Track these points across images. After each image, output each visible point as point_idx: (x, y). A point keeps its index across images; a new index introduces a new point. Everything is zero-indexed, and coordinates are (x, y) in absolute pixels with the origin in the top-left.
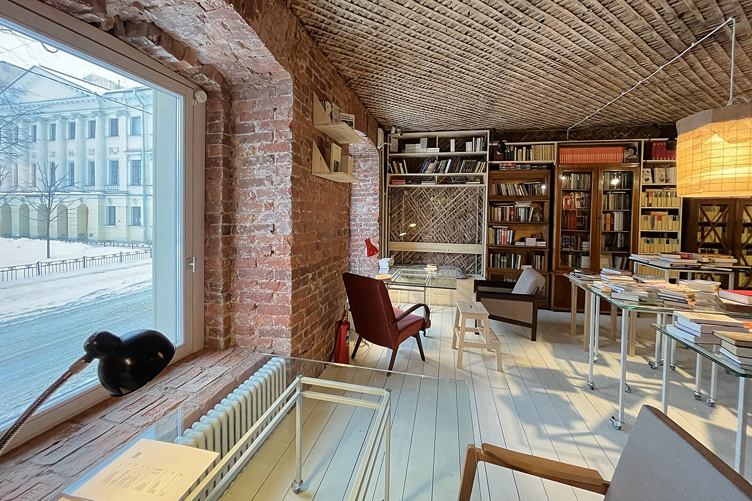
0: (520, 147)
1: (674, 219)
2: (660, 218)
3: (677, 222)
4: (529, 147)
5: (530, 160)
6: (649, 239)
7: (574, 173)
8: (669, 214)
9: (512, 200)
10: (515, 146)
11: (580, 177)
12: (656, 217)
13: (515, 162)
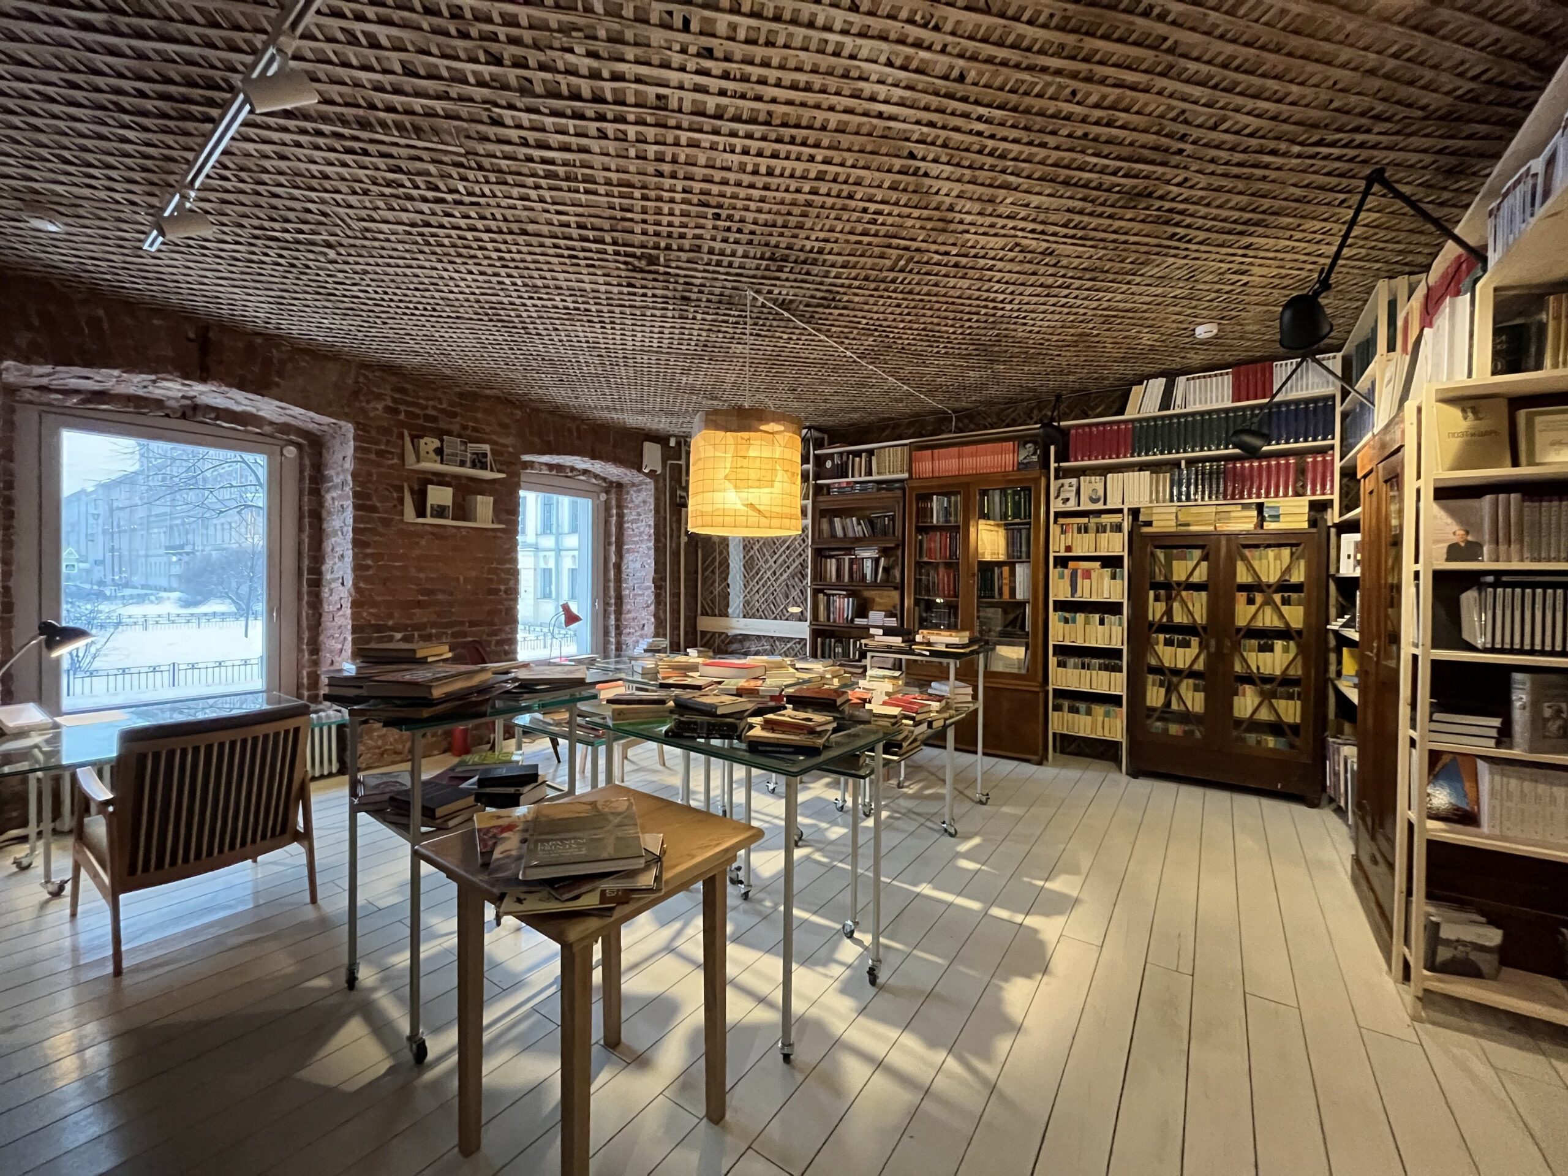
0: (858, 454)
1: (1114, 577)
2: (1087, 574)
3: (1118, 581)
4: (871, 453)
5: (870, 474)
6: (1067, 615)
7: (938, 494)
8: (1103, 566)
9: (849, 545)
10: (849, 453)
11: (949, 502)
12: (1079, 572)
13: (850, 479)
